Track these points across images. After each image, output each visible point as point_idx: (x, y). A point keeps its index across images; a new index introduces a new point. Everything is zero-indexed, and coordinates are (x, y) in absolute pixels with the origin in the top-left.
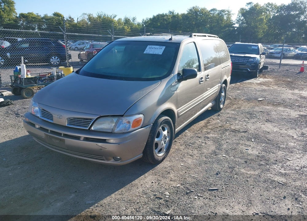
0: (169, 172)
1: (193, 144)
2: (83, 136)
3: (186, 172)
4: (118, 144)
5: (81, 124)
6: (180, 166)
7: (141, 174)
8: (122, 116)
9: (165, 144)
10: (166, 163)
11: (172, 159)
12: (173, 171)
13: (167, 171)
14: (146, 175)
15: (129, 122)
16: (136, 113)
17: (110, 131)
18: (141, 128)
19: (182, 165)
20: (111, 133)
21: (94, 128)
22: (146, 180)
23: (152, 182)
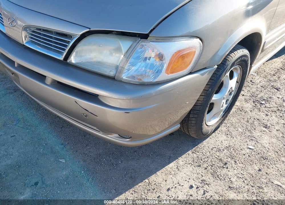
0: (226, 164)
1: (267, 101)
2: (51, 76)
3: (260, 170)
4: (126, 110)
5: (51, 45)
6: (248, 151)
7: (170, 157)
8: (145, 37)
9: (226, 104)
10: (221, 139)
11: (231, 129)
12: (233, 162)
13: (221, 160)
14: (181, 161)
15: (161, 57)
16: (184, 32)
17: (112, 74)
18: (191, 73)
19: (250, 149)
20: (113, 78)
21: (75, 60)
22: (179, 178)
23: (190, 184)
